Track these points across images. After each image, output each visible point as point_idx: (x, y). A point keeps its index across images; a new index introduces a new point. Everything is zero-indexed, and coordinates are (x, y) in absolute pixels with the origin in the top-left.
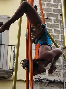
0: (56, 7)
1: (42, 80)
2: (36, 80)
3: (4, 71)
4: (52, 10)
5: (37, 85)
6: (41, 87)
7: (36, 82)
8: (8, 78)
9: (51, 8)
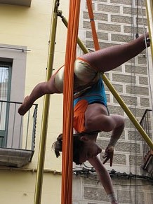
0: (116, 31)
1: (89, 170)
2: (77, 172)
3: (15, 154)
4: (110, 36)
5: (78, 181)
6: (87, 185)
7: (77, 175)
8: (23, 166)
9: (106, 32)
